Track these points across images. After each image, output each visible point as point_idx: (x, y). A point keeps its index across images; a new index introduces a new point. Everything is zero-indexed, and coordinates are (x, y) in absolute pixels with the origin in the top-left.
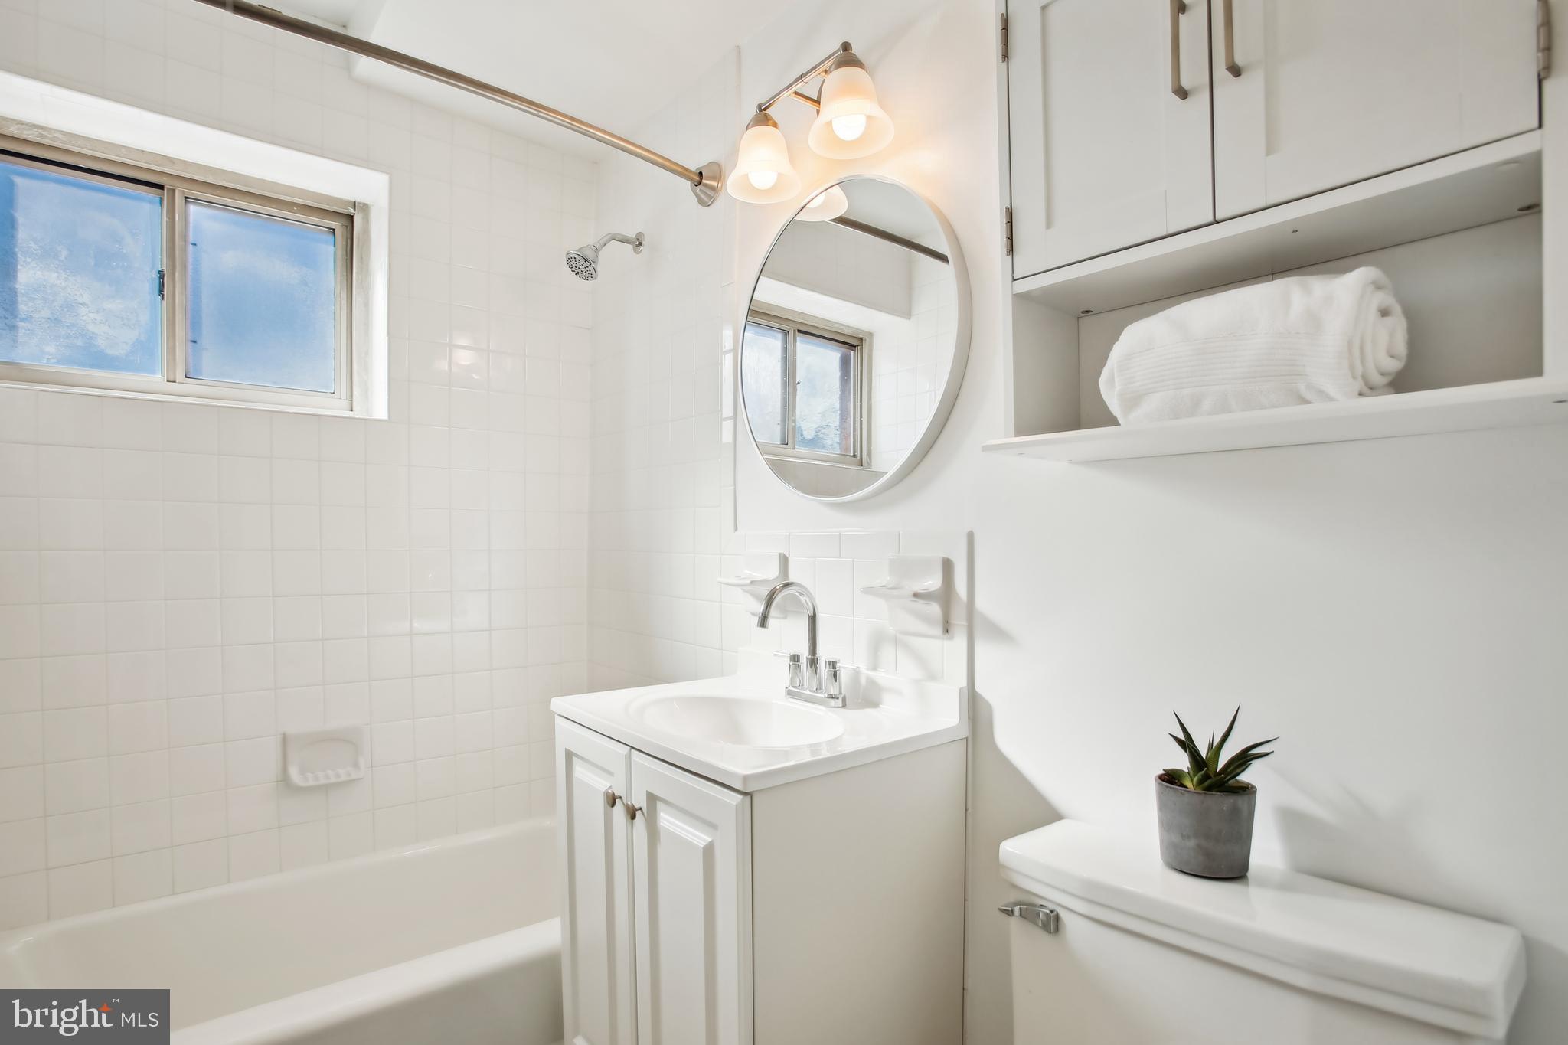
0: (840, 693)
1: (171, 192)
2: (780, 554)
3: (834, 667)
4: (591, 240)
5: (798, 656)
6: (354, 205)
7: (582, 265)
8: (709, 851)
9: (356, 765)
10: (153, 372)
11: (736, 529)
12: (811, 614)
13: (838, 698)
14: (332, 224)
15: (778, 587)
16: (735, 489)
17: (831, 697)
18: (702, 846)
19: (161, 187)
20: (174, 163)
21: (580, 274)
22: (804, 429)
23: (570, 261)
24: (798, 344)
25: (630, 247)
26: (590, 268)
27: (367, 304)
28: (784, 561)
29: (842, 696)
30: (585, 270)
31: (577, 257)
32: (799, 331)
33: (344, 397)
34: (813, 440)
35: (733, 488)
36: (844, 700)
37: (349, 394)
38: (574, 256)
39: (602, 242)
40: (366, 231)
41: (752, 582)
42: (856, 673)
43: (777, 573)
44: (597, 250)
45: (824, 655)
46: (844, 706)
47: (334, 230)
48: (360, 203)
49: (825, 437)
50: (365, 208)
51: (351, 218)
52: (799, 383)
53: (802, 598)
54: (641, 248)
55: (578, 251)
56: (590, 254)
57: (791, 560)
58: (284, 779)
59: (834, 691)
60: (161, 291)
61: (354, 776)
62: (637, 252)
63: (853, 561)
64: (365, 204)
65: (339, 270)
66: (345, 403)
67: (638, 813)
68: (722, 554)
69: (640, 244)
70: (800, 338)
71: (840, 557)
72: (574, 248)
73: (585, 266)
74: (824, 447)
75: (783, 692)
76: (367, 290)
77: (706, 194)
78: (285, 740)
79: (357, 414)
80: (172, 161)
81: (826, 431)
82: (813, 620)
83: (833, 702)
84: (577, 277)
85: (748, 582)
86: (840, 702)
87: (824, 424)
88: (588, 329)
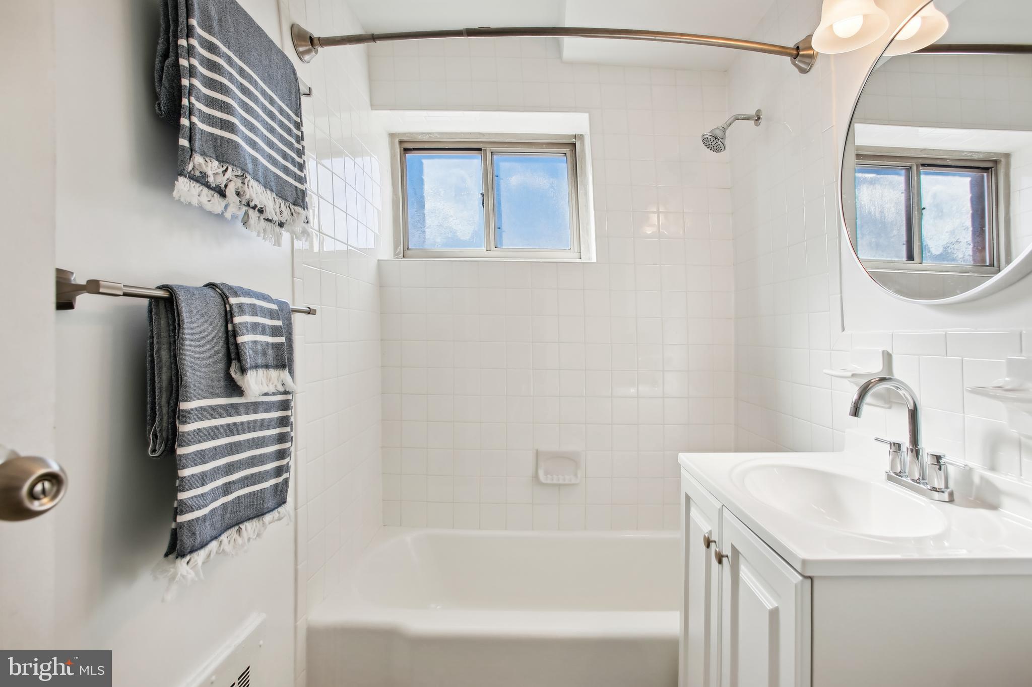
0: (947, 487)
1: (485, 151)
2: (883, 352)
3: (938, 462)
4: (721, 123)
5: (899, 445)
6: (575, 136)
7: (714, 142)
8: (774, 615)
9: (576, 475)
10: (481, 246)
11: (843, 329)
12: (911, 407)
13: (943, 492)
14: (564, 150)
15: (873, 381)
16: (841, 297)
17: (934, 489)
18: (769, 609)
19: (480, 149)
20: (484, 135)
21: (713, 149)
22: (930, 246)
23: (705, 141)
24: (923, 177)
25: (752, 122)
26: (720, 143)
27: (586, 194)
28: (888, 357)
29: (949, 490)
30: (716, 145)
31: (709, 137)
32: (923, 165)
33: (576, 251)
34: (941, 255)
35: (839, 295)
36: (951, 494)
37: (579, 249)
38: (707, 136)
39: (729, 122)
40: (583, 150)
41: (853, 375)
42: (968, 472)
43: (881, 368)
44: (724, 130)
45: (928, 446)
46: (951, 500)
47: (565, 153)
48: (578, 135)
49: (956, 251)
50: (581, 137)
51: (574, 145)
52: (924, 209)
53: (901, 392)
54: (760, 121)
55: (710, 133)
56: (719, 133)
57: (894, 357)
58: (536, 476)
59: (939, 483)
60: (483, 204)
61: (573, 482)
62: (757, 125)
63: (962, 359)
64: (581, 135)
65: (570, 176)
66: (577, 255)
67: (725, 560)
68: (832, 350)
69: (759, 118)
70: (922, 170)
71: (947, 356)
72: (707, 132)
73: (715, 141)
74: (954, 260)
75: (884, 476)
76: (585, 186)
77: (804, 63)
78: (537, 454)
79: (583, 260)
80: (483, 134)
81: (956, 247)
82: (914, 415)
83: (936, 495)
84: (712, 151)
85: (850, 374)
86: (946, 496)
87: (954, 240)
88: (729, 189)
